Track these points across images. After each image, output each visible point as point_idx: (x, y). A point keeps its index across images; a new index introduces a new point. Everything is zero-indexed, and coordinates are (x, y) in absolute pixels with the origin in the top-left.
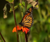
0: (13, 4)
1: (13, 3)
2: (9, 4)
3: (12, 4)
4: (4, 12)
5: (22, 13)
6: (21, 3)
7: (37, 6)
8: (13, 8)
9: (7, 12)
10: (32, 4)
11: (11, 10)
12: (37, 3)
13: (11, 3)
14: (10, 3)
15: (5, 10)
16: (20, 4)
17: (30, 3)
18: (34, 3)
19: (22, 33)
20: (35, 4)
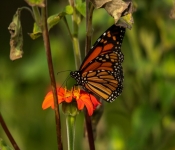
0: (43, 11)
1: (43, 5)
2: (30, 7)
3: (40, 9)
4: (13, 36)
5: (75, 39)
6: (73, 5)
7: (129, 18)
8: (43, 24)
9: (21, 39)
10: (111, 10)
11: (36, 30)
12: (129, 7)
13: (35, 7)
14: (33, 6)
15: (13, 31)
16: (70, 10)
17: (104, 7)
18: (118, 7)
19: (74, 114)
20: (121, 10)
